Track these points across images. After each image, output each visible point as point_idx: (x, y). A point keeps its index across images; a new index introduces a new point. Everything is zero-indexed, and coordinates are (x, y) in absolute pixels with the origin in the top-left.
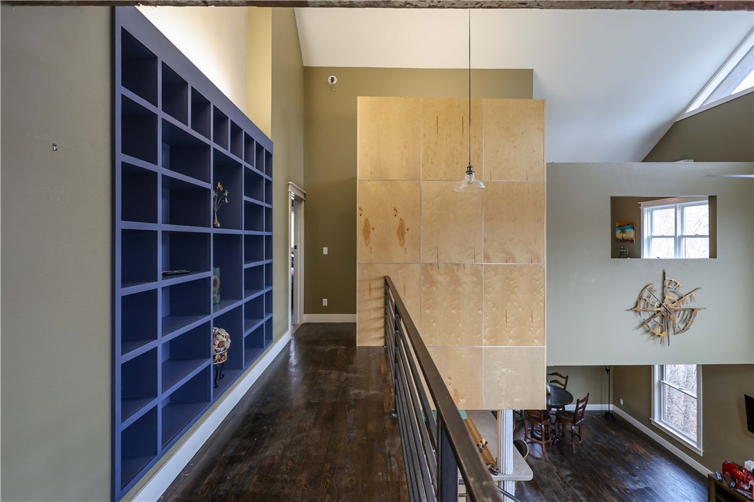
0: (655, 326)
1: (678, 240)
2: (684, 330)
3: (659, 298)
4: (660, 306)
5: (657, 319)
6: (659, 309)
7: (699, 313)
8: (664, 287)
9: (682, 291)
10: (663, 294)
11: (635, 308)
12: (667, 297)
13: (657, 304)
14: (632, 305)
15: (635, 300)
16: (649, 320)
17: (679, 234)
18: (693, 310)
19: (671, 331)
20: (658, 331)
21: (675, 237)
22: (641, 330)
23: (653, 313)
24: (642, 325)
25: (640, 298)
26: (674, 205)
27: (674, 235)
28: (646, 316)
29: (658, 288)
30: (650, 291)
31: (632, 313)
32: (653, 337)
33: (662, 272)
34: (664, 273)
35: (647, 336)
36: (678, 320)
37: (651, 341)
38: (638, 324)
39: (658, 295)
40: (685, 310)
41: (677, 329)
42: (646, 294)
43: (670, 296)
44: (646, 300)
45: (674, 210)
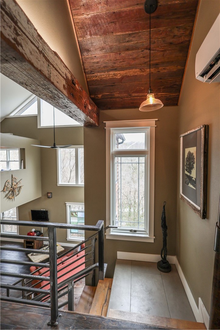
0: (10, 195)
1: (8, 162)
2: (18, 194)
3: (11, 185)
4: (12, 187)
5: (11, 193)
6: (11, 189)
7: (22, 187)
8: (12, 180)
9: (17, 181)
10: (12, 183)
11: (3, 191)
12: (13, 184)
13: (10, 187)
14: (2, 189)
15: (3, 187)
16: (8, 194)
17: (8, 160)
18: (20, 187)
19: (15, 196)
20: (11, 197)
21: (7, 161)
22: (6, 198)
23: (9, 191)
24: (6, 196)
25: (5, 186)
26: (6, 149)
27: (6, 160)
28: (7, 192)
29: (10, 181)
30: (8, 183)
31: (2, 192)
32: (9, 200)
33: (11, 175)
34: (12, 176)
35: (8, 199)
36: (17, 191)
37: (9, 201)
38: (4, 196)
39: (10, 183)
40: (18, 187)
41: (17, 194)
42: (7, 184)
43: (14, 183)
44: (7, 186)
45: (6, 151)
